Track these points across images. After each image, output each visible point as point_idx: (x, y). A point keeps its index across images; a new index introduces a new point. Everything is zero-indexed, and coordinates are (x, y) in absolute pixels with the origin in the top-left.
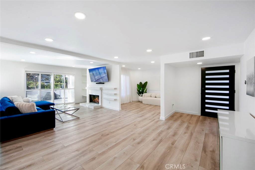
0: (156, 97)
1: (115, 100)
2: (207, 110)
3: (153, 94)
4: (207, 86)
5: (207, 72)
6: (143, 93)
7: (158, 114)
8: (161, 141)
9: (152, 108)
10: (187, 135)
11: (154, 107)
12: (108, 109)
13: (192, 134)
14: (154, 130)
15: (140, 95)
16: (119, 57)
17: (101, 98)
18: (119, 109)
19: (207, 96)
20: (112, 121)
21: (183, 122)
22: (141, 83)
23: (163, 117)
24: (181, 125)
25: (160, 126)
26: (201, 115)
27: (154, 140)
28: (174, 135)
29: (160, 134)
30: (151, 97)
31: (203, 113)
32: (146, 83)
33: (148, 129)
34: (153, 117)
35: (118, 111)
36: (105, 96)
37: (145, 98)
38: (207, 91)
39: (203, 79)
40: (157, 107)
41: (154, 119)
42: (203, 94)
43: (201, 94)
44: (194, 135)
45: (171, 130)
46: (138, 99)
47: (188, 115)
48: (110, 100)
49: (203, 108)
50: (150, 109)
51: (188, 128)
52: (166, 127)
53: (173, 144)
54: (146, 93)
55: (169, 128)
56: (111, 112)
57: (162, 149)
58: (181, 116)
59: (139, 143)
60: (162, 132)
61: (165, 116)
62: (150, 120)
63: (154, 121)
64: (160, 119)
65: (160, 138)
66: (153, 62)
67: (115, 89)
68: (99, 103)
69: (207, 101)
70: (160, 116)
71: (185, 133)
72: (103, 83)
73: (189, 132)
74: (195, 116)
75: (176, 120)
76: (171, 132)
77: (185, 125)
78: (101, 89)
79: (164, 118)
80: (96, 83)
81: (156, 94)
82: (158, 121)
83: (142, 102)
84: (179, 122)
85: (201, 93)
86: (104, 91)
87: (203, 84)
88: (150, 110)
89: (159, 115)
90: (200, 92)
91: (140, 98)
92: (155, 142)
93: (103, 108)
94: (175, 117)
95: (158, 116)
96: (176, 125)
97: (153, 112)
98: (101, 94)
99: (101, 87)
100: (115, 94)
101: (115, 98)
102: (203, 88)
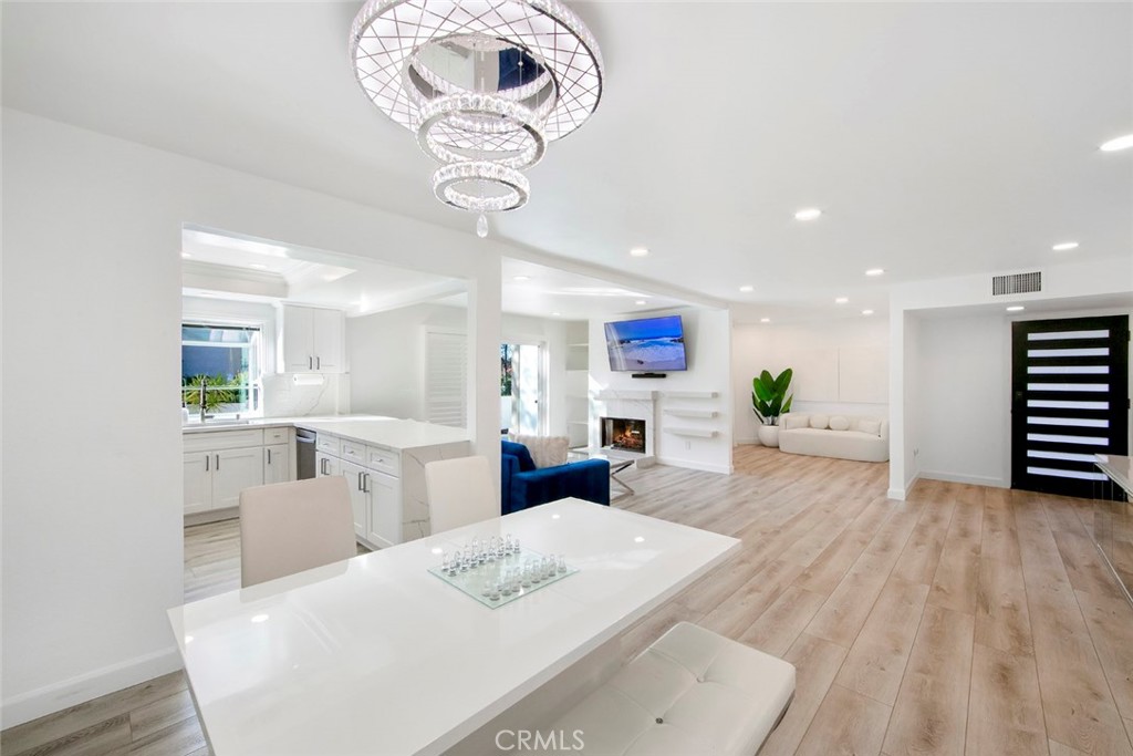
0: (828, 428)
1: (715, 435)
2: (1031, 470)
3: (819, 417)
4: (1032, 387)
5: (1032, 337)
6: (776, 414)
9: (829, 466)
12: (685, 469)
15: (764, 419)
17: (655, 429)
18: (727, 467)
19: (1031, 420)
22: (765, 374)
26: (1013, 487)
30: (809, 426)
31: (1021, 480)
32: (786, 376)
35: (727, 477)
36: (668, 422)
37: (787, 428)
38: (1032, 403)
39: (1020, 362)
42: (1019, 411)
43: (1010, 415)
46: (757, 436)
47: (968, 488)
48: (688, 437)
49: (1019, 460)
50: (826, 468)
54: (788, 411)
61: (905, 485)
64: (890, 496)
66: (842, 300)
67: (715, 395)
68: (643, 449)
69: (1031, 437)
72: (664, 376)
78: (656, 398)
79: (902, 491)
80: (634, 376)
81: (829, 418)
83: (778, 447)
85: (1013, 412)
86: (664, 406)
87: (1020, 379)
88: (828, 471)
90: (1010, 408)
91: (767, 432)
93: (664, 465)
97: (846, 479)
98: (655, 416)
99: (655, 389)
100: (715, 415)
101: (712, 428)
102: (1019, 394)
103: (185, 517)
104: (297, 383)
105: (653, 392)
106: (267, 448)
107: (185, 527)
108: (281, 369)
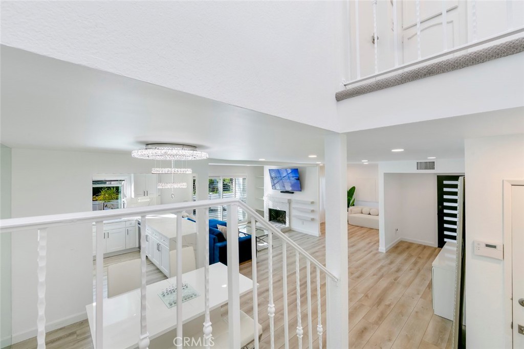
0: (369, 214)
1: (313, 220)
2: (446, 240)
3: (366, 209)
4: (445, 204)
5: (445, 182)
7: (375, 243)
8: (382, 276)
9: (365, 233)
10: (413, 272)
11: (367, 231)
12: (301, 233)
13: (419, 271)
14: (373, 264)
16: (318, 156)
17: (290, 215)
18: (318, 233)
19: (446, 218)
20: (317, 252)
21: (410, 256)
23: (382, 248)
24: (406, 260)
25: (379, 260)
26: (439, 247)
27: (374, 275)
28: (398, 270)
29: (380, 269)
30: (362, 213)
32: (353, 189)
33: (364, 263)
34: (369, 248)
35: (317, 237)
36: (295, 213)
37: (352, 214)
38: (445, 211)
39: (441, 193)
40: (374, 231)
41: (370, 250)
42: (441, 214)
43: (437, 216)
44: (422, 272)
45: (393, 265)
47: (420, 246)
48: (303, 220)
49: (441, 235)
50: (363, 234)
51: (415, 263)
52: (388, 261)
53: (395, 280)
54: (354, 205)
55: (391, 263)
56: (308, 238)
57: (384, 284)
58: (408, 248)
59: (358, 277)
60: (382, 267)
61: (385, 246)
62: (366, 252)
63: (372, 253)
64: (380, 251)
65: (380, 274)
67: (312, 203)
68: (285, 223)
69: (446, 226)
70: (379, 246)
71: (411, 269)
72: (293, 193)
73: (416, 268)
74: (429, 247)
75: (401, 253)
76: (394, 267)
77: (413, 260)
78: (290, 202)
79: (384, 249)
80: (281, 192)
81: (370, 209)
82: (377, 253)
84: (405, 255)
85: (438, 214)
86: (293, 205)
87: (441, 200)
88: (363, 236)
89: (377, 244)
90: (437, 212)
92: (375, 277)
93: (293, 231)
94: (400, 249)
95: (375, 247)
96: (400, 259)
97: (368, 240)
98: (289, 209)
99: (289, 198)
100: (313, 211)
101: (312, 216)
102: (440, 207)
103: (104, 254)
104: (139, 201)
105: (288, 200)
106: (127, 229)
107: (104, 258)
108: (133, 196)
